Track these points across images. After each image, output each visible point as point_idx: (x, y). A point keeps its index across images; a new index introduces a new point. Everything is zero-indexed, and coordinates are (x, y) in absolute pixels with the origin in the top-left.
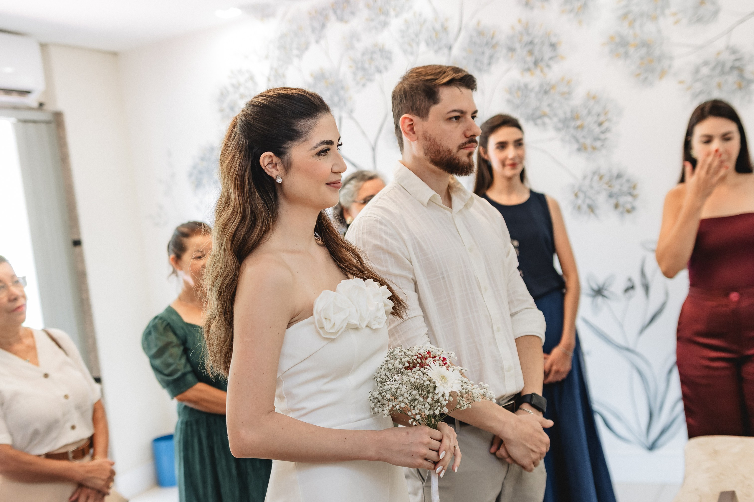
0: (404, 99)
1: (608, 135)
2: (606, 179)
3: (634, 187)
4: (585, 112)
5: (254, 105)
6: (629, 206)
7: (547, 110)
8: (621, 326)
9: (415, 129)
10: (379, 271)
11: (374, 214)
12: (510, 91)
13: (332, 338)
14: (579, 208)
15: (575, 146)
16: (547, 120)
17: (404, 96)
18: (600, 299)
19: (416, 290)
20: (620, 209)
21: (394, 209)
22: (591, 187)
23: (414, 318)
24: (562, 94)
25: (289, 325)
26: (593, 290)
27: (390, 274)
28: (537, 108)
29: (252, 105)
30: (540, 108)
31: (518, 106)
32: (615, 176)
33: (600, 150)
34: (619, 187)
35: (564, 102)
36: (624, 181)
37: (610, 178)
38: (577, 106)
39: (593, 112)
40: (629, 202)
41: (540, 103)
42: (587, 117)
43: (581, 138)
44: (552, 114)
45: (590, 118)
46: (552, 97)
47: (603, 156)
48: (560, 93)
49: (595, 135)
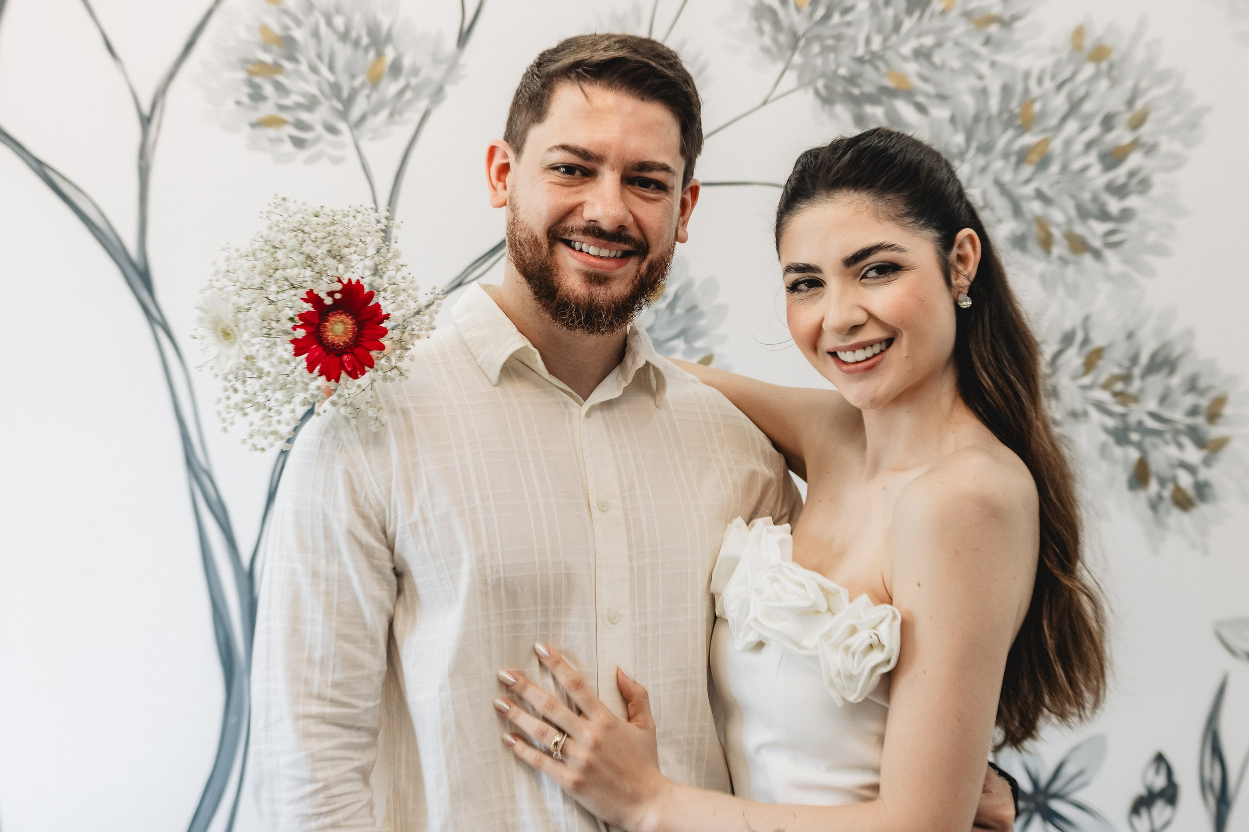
1: (1133, 201)
2: (1108, 368)
3: (1213, 416)
4: (1059, 103)
6: (1187, 483)
7: (911, 68)
20: (1153, 488)
24: (978, 18)
28: (873, 59)
30: (881, 58)
31: (795, 39)
32: (1144, 359)
33: (1097, 255)
34: (1152, 405)
35: (984, 51)
36: (1176, 381)
37: (1126, 363)
38: (1027, 76)
39: (1087, 107)
40: (1184, 465)
41: (886, 39)
42: (1064, 119)
43: (1028, 199)
44: (930, 89)
45: (1072, 126)
46: (937, 24)
47: (1109, 278)
48: (967, 15)
49: (1086, 196)
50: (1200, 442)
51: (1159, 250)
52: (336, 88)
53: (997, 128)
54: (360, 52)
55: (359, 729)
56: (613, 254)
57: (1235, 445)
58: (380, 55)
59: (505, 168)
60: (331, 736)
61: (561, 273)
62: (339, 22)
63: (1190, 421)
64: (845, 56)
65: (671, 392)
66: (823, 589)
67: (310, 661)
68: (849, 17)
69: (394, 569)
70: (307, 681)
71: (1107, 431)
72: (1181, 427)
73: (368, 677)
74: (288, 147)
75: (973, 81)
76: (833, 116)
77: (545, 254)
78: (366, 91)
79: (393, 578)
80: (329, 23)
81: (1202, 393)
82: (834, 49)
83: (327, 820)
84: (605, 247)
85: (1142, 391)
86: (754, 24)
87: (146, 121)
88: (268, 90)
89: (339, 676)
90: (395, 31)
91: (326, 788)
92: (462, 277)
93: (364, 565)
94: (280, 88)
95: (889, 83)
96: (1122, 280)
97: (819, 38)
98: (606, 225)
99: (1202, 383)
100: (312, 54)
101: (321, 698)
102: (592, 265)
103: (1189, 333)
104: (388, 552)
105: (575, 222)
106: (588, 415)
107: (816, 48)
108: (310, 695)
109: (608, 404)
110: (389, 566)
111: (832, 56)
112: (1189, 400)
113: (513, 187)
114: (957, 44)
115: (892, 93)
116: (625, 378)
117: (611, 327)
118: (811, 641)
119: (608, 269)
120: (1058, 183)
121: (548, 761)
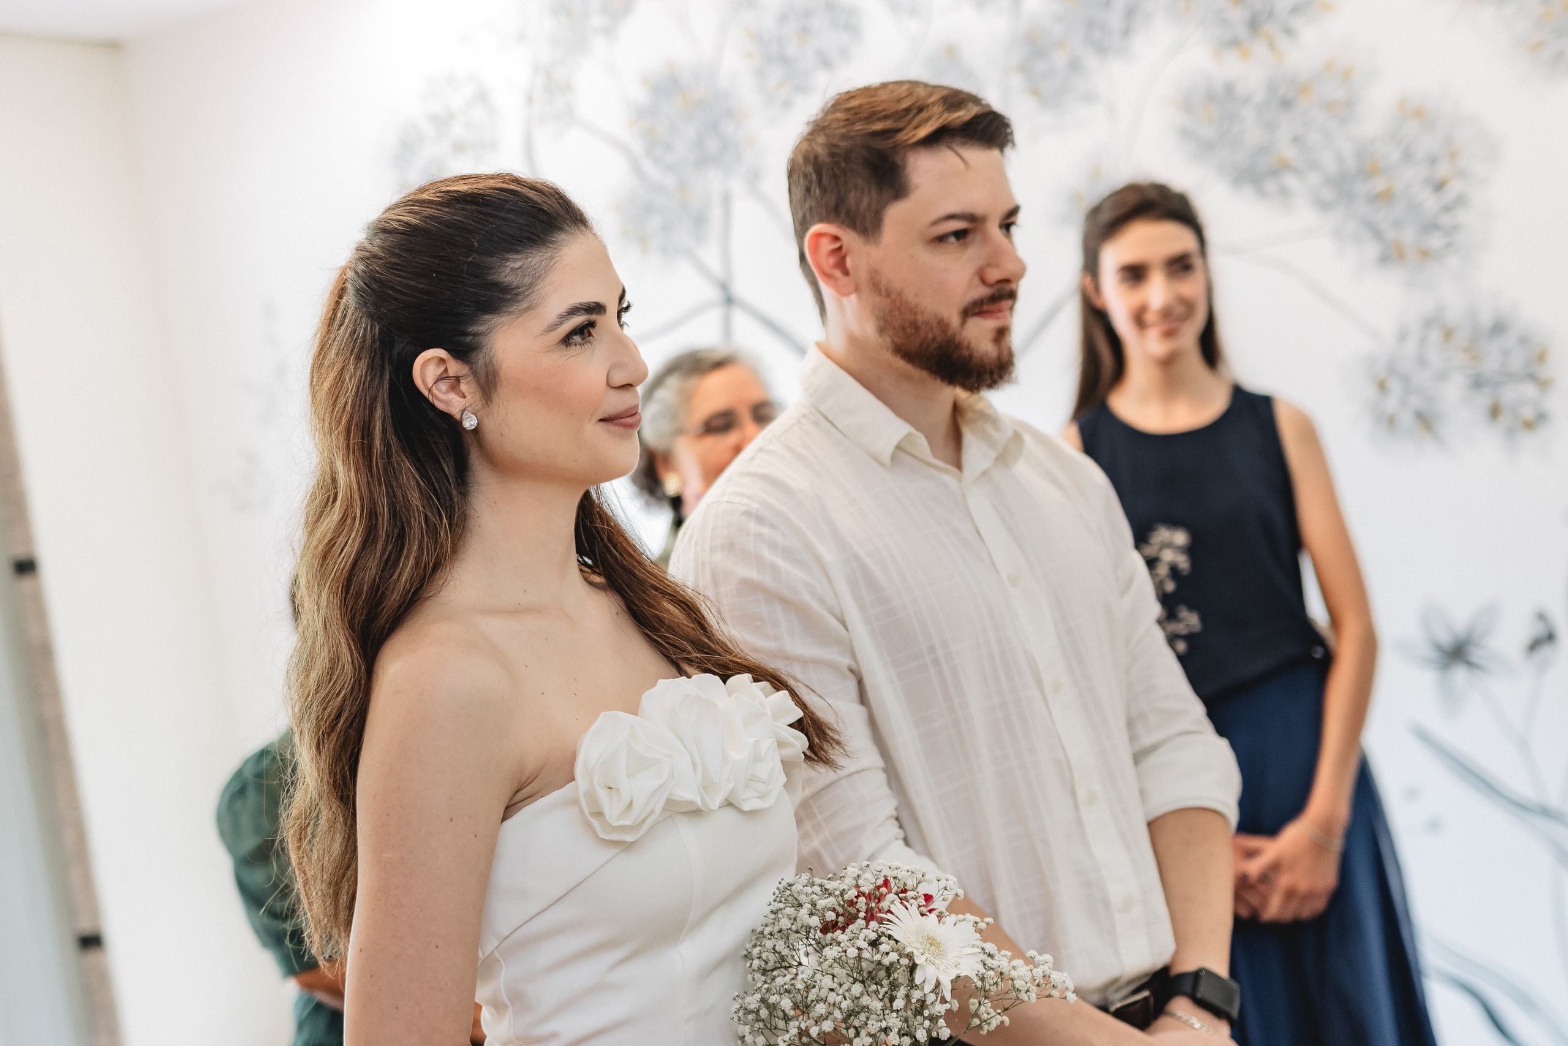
0: (814, 185)
2: (1461, 339)
3: (1542, 358)
4: (1395, 154)
5: (385, 231)
6: (1528, 413)
7: (1289, 152)
8: (1523, 745)
9: (849, 262)
10: (757, 651)
11: (742, 495)
12: (1187, 103)
13: (627, 842)
14: (1391, 422)
15: (1372, 250)
16: (1291, 181)
17: (814, 177)
18: (1460, 674)
19: (863, 698)
20: (1505, 420)
21: (798, 479)
22: (1422, 361)
23: (856, 777)
24: (1330, 106)
25: (508, 811)
26: (1439, 647)
27: (789, 658)
28: (1263, 150)
29: (382, 229)
32: (1485, 328)
38: (1372, 140)
47: (1452, 276)
48: (1325, 106)
49: (1425, 218)
64: (1245, 153)
71: (1465, 384)
81: (1530, 346)
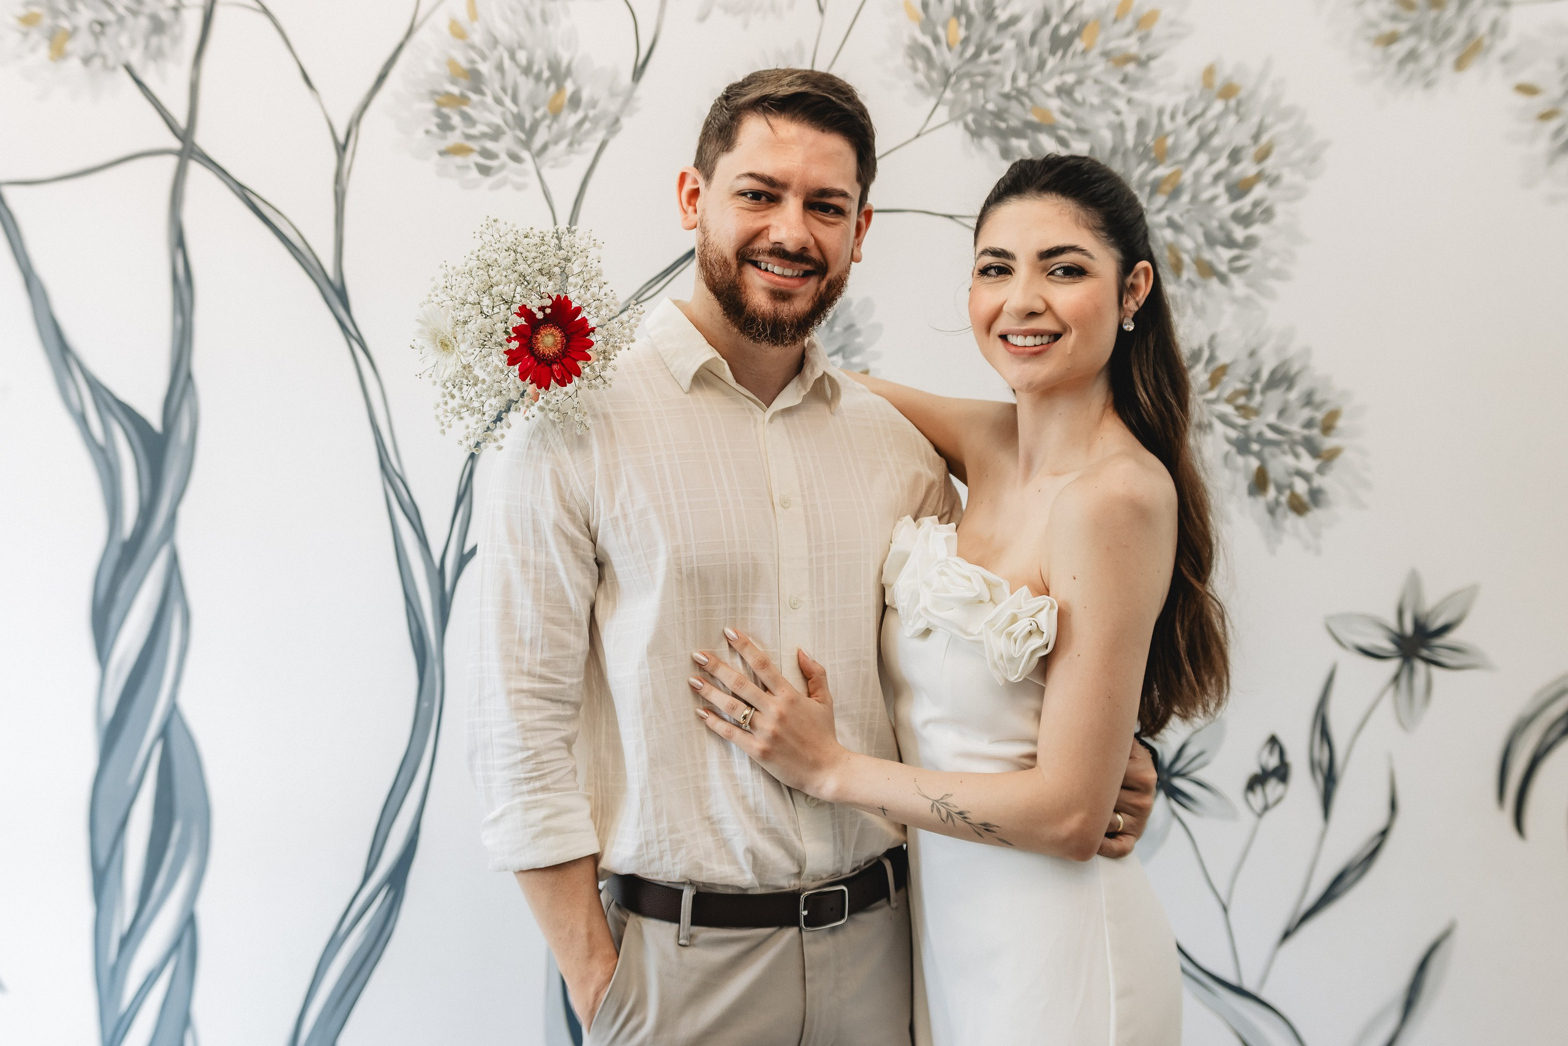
1: (1257, 229)
2: (1232, 384)
3: (1327, 428)
6: (1302, 490)
7: (1051, 106)
12: (923, 14)
20: (1271, 494)
24: (1116, 59)
30: (1027, 94)
31: (947, 75)
32: (1265, 375)
33: (1223, 279)
34: (1272, 418)
35: (1122, 88)
36: (1293, 395)
37: (1248, 379)
38: (1161, 112)
39: (1216, 141)
40: (1300, 473)
41: (1031, 77)
42: (1194, 153)
43: (1160, 227)
44: (1071, 123)
45: (1202, 159)
46: (1079, 62)
47: (1234, 300)
48: (1106, 54)
49: (1215, 224)
50: (1314, 451)
51: (1279, 275)
52: (519, 119)
53: (1133, 161)
54: (542, 85)
55: (564, 703)
56: (795, 274)
57: (1347, 456)
58: (560, 88)
59: (695, 193)
60: (539, 709)
61: (748, 291)
62: (522, 57)
63: (1306, 432)
64: (992, 93)
65: (845, 400)
66: (985, 580)
67: (521, 641)
68: (997, 56)
69: (596, 559)
70: (517, 660)
71: (1229, 441)
72: (1298, 437)
73: (573, 657)
74: (474, 173)
75: (1111, 117)
76: (981, 148)
77: (734, 273)
78: (547, 122)
79: (595, 567)
80: (513, 57)
81: (1318, 407)
82: (983, 86)
83: (538, 784)
84: (789, 267)
85: (1262, 404)
86: (909, 61)
87: (341, 149)
88: (456, 120)
89: (547, 655)
90: (574, 65)
91: (536, 755)
92: (637, 296)
93: (570, 556)
94: (467, 119)
95: (1033, 118)
96: (1246, 303)
97: (969, 75)
98: (790, 246)
99: (1318, 398)
100: (497, 87)
101: (530, 674)
102: (776, 283)
103: (1307, 352)
104: (590, 543)
105: (762, 244)
106: (771, 420)
107: (966, 85)
108: (522, 672)
109: (788, 411)
110: (592, 556)
111: (981, 92)
112: (1306, 413)
113: (704, 210)
114: (1097, 81)
115: (1036, 127)
116: (804, 387)
117: (794, 339)
118: (978, 626)
119: (791, 286)
120: (1188, 211)
121: (738, 732)
